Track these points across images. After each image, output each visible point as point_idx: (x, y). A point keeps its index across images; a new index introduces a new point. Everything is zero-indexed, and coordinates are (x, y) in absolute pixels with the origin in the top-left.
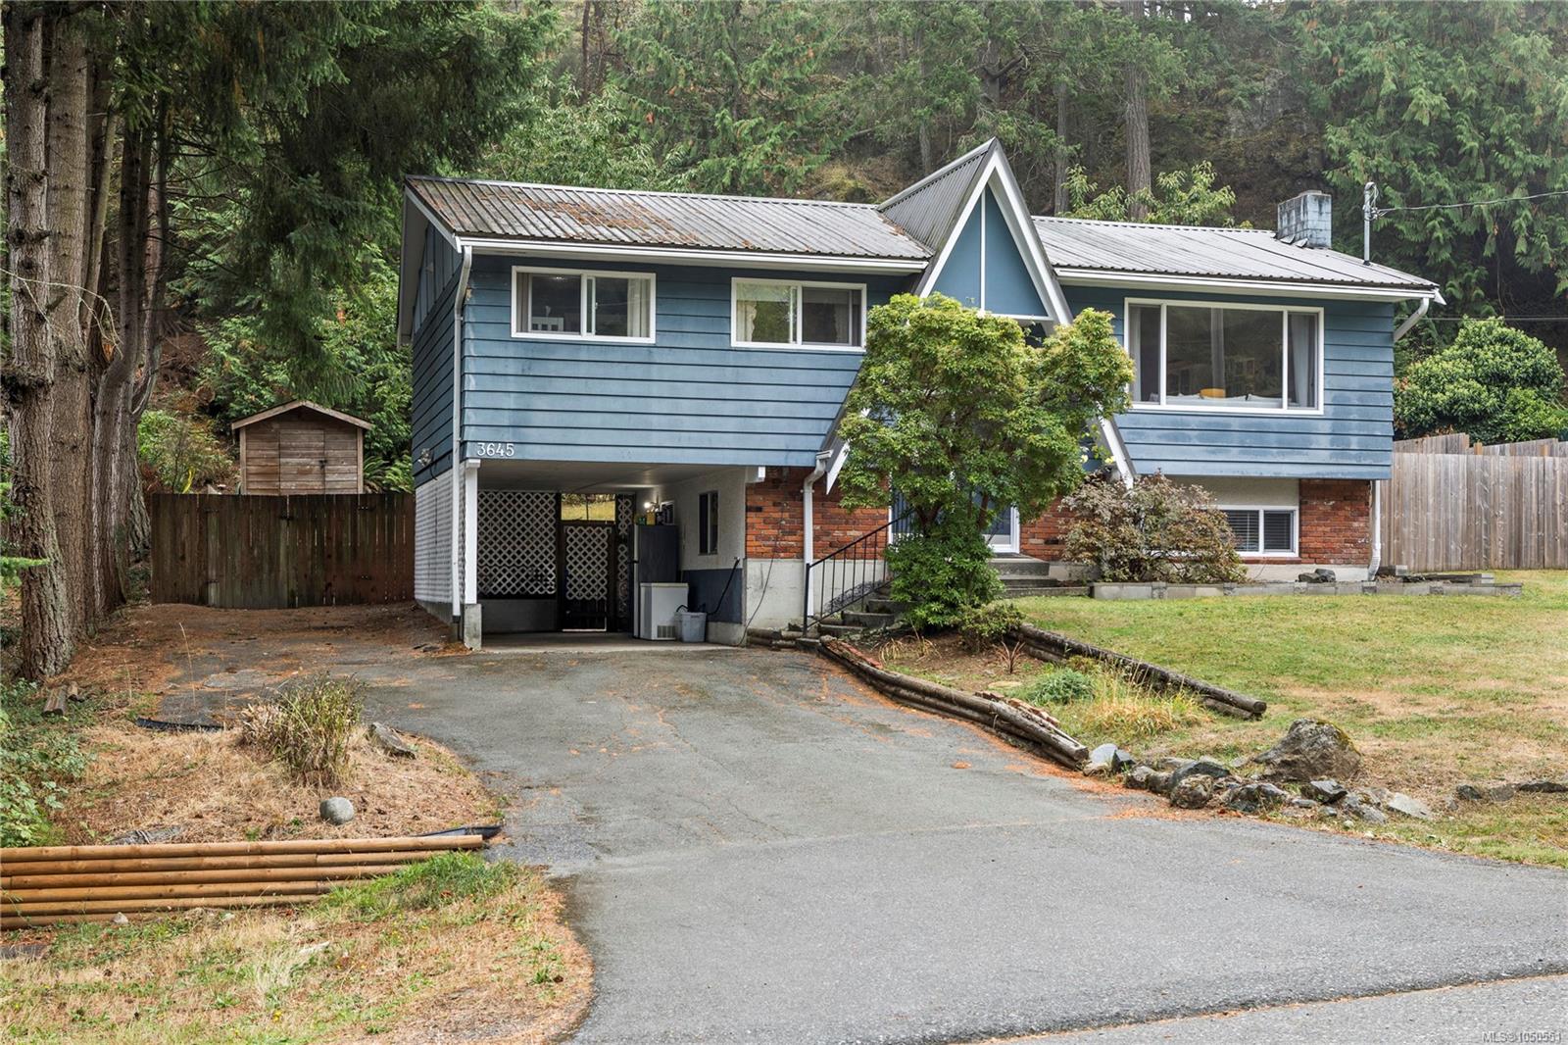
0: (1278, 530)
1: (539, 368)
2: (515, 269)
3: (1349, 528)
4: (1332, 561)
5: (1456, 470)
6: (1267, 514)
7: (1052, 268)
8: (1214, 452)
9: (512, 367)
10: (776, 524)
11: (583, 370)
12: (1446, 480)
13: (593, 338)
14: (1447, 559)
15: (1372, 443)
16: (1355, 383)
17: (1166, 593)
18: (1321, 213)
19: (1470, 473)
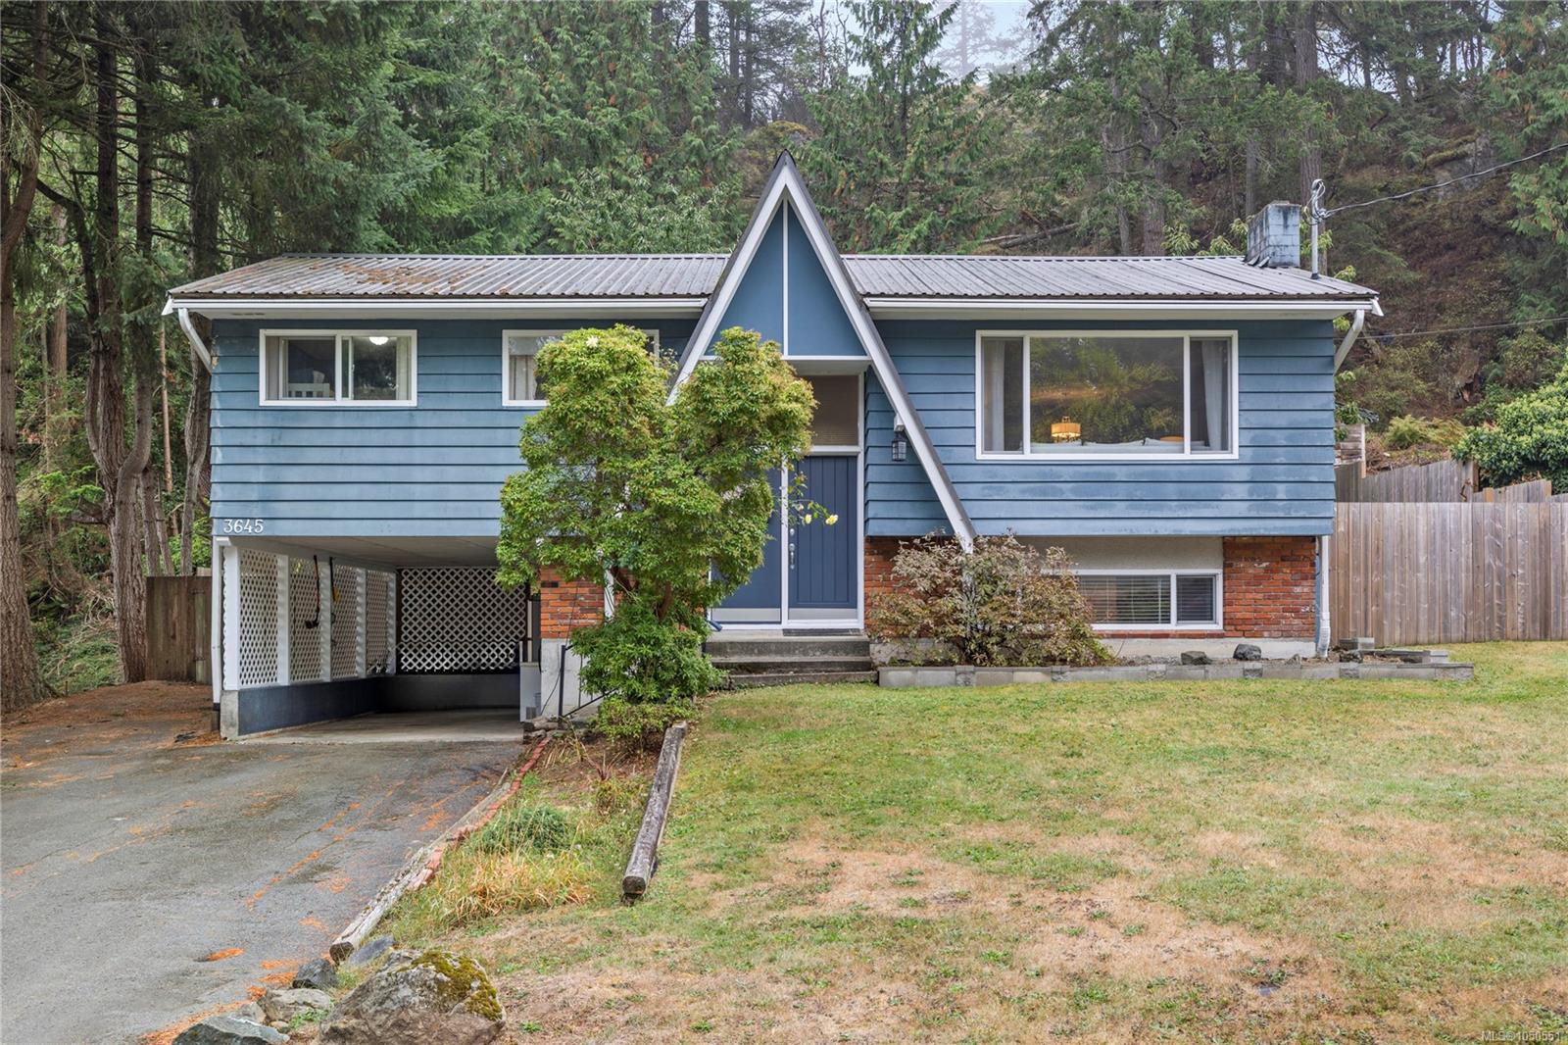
0: (1196, 599)
1: (289, 438)
2: (263, 333)
3: (1289, 594)
4: (1266, 634)
5: (1458, 522)
6: (1180, 578)
7: (860, 299)
8: (1092, 508)
9: (261, 438)
10: (574, 600)
11: (338, 437)
12: (1443, 534)
13: (350, 402)
14: (1446, 630)
15: (1305, 491)
16: (1282, 419)
17: (974, 679)
18: (1286, 226)
19: (1476, 526)
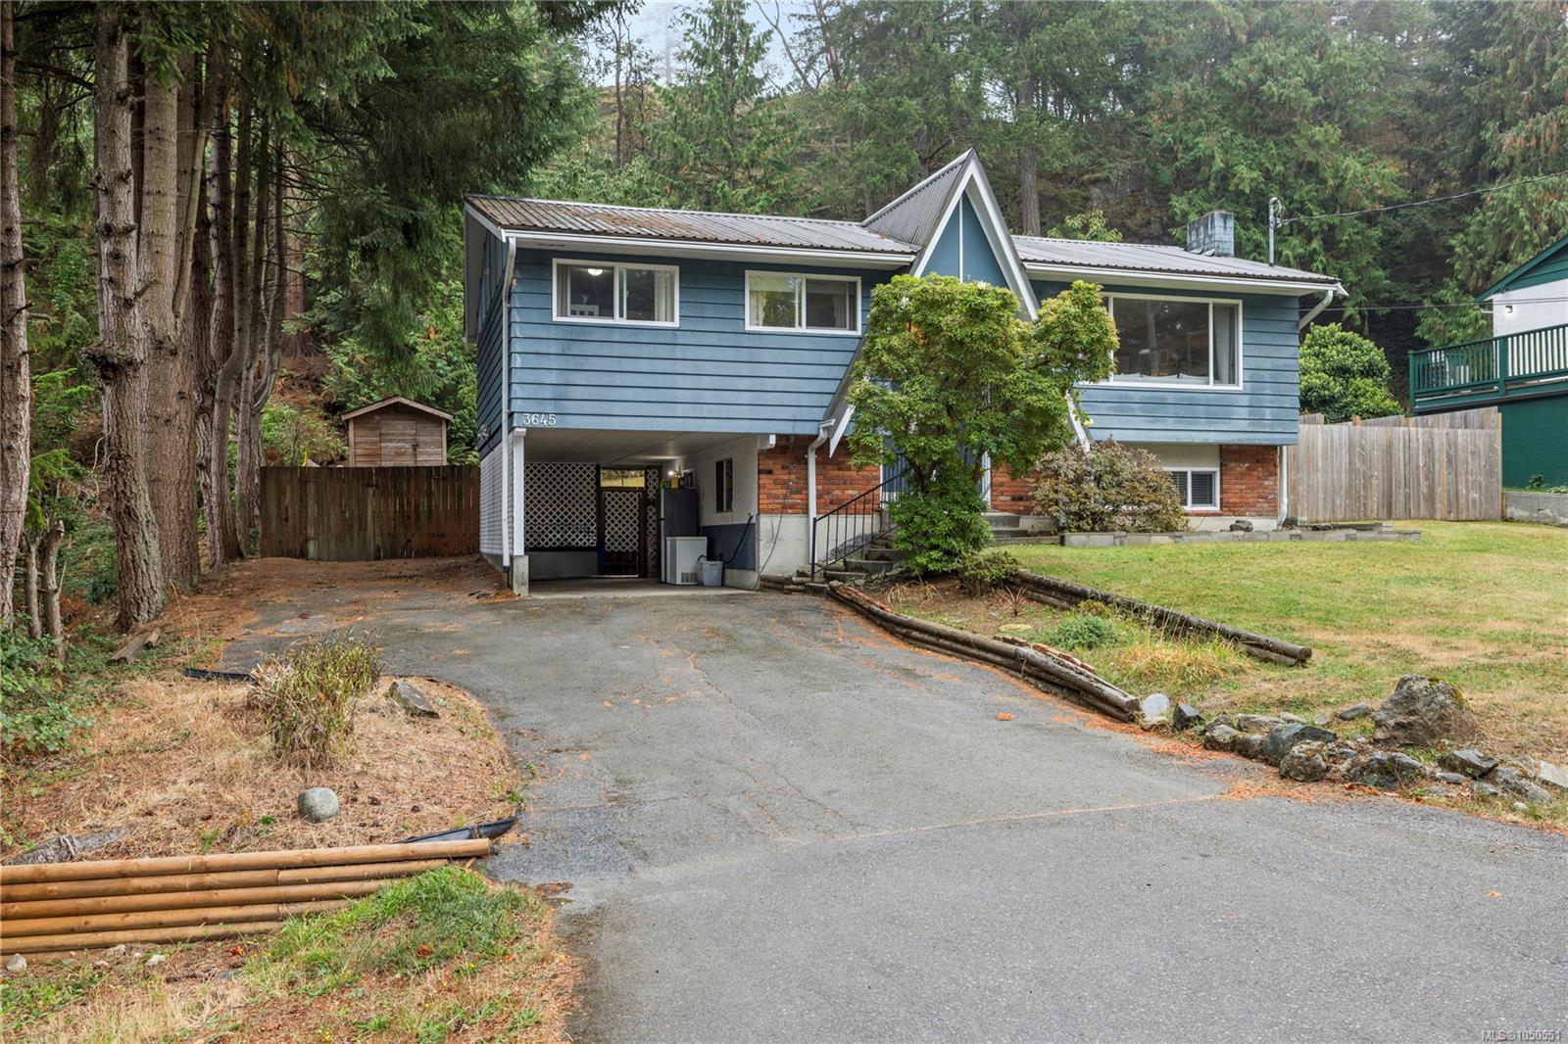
0: (1203, 487)
1: (577, 348)
2: (555, 261)
3: (1261, 486)
4: (1248, 513)
5: (1340, 439)
6: (1194, 475)
7: (1021, 263)
8: (1153, 422)
9: (554, 348)
10: (785, 484)
11: (616, 350)
12: (1332, 447)
13: (624, 322)
14: (1334, 512)
15: (1282, 414)
16: (1268, 364)
17: (1126, 541)
18: (1225, 228)
19: (1351, 441)
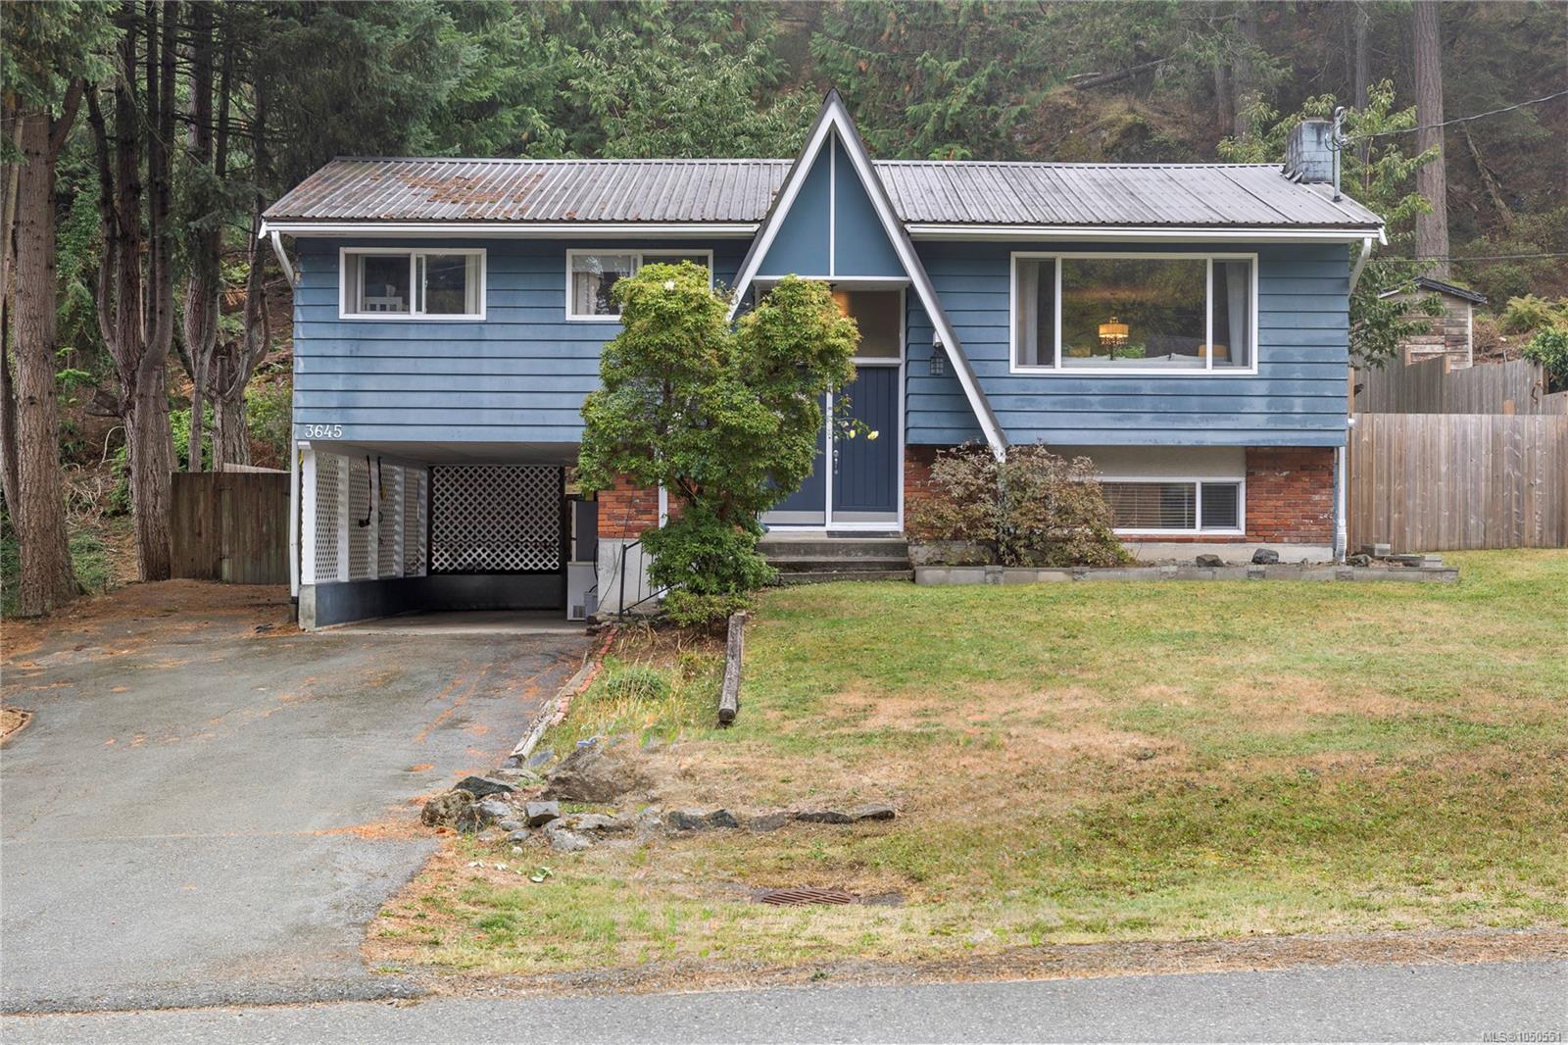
0: (1220, 505)
1: (365, 349)
2: (343, 251)
3: (1308, 502)
4: (1286, 539)
5: (1478, 433)
6: (1204, 486)
7: (901, 224)
8: (1119, 419)
9: (340, 349)
10: (630, 503)
11: (411, 349)
13: (423, 316)
14: (1465, 536)
15: (1320, 405)
16: (1299, 337)
17: (1002, 578)
18: (1320, 144)
19: (1496, 436)
